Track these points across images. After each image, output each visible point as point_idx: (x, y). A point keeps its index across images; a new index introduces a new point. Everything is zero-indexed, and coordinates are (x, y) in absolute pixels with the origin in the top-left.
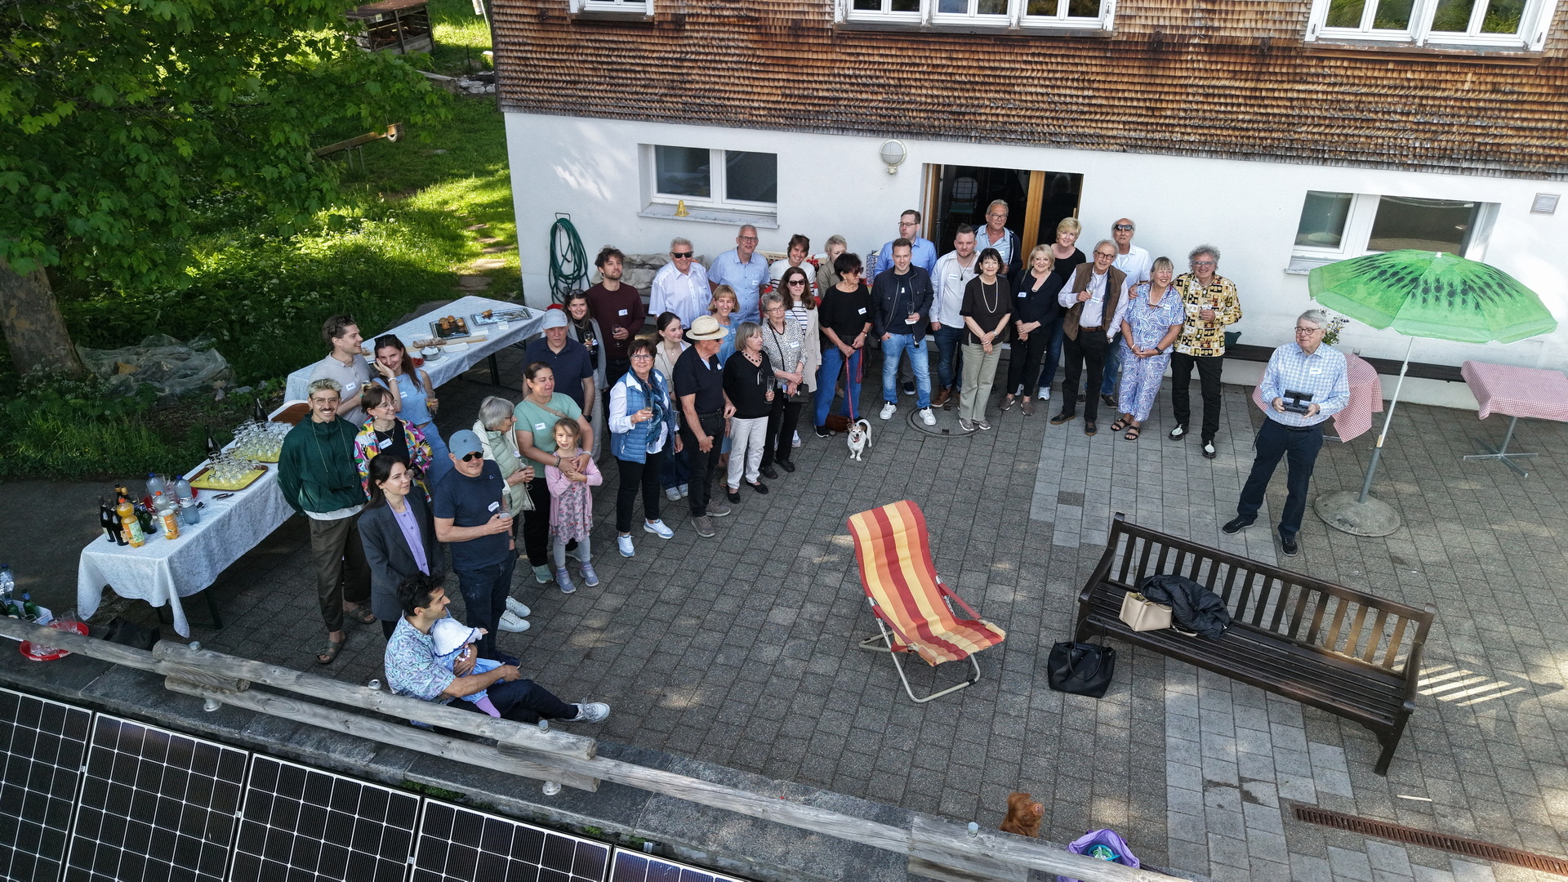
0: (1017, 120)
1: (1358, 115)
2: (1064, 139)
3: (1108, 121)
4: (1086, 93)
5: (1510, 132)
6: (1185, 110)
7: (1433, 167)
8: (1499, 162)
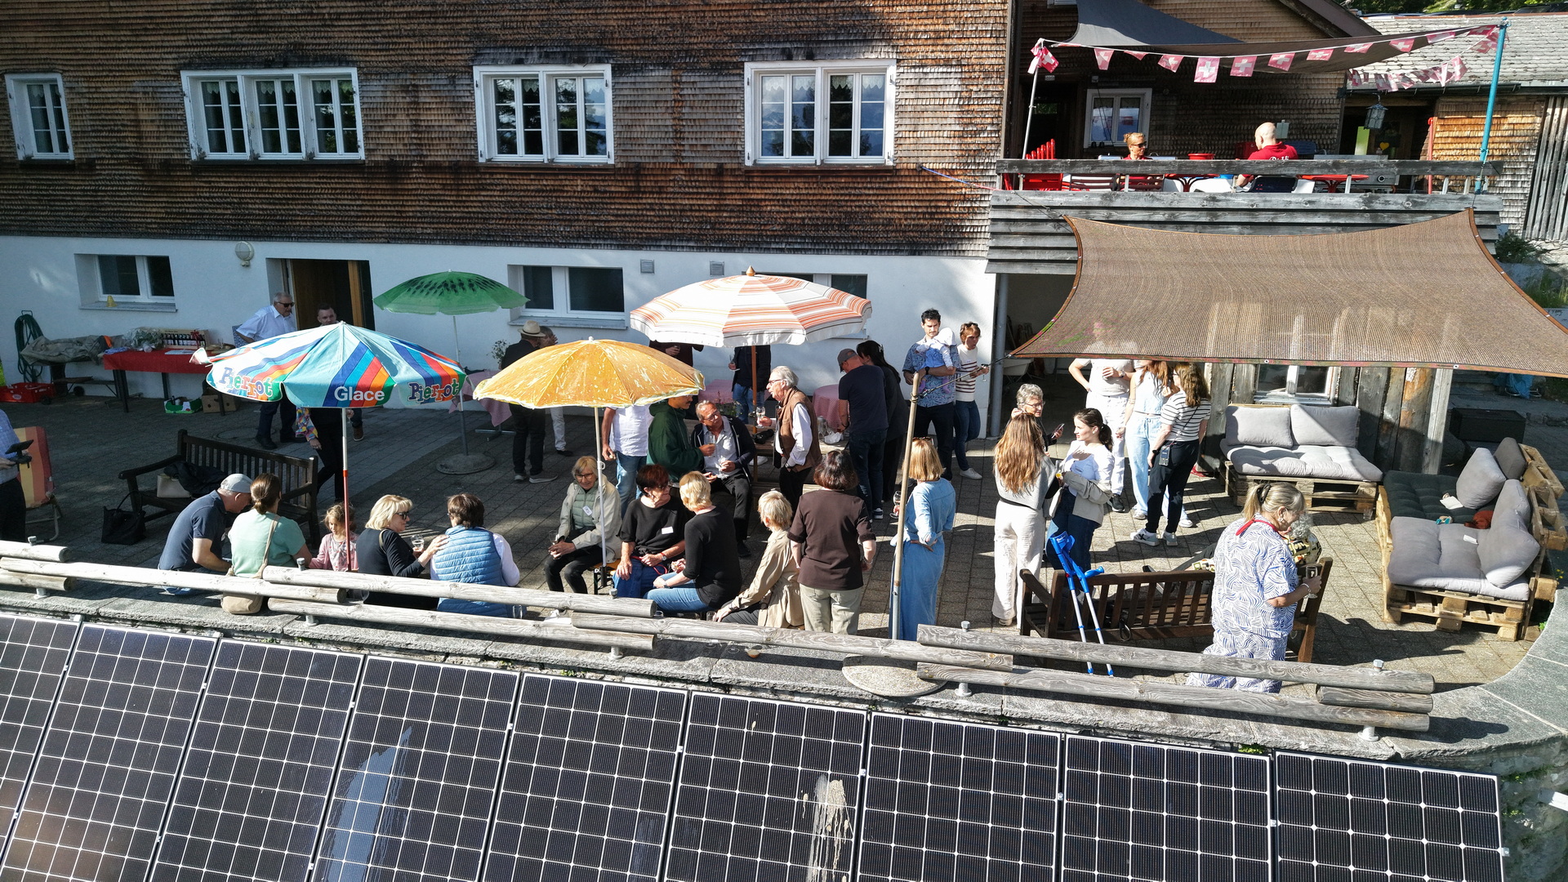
0: (319, 224)
1: (522, 210)
2: (350, 236)
3: (375, 222)
4: (358, 203)
5: (612, 218)
6: (420, 212)
7: (575, 244)
8: (612, 239)
